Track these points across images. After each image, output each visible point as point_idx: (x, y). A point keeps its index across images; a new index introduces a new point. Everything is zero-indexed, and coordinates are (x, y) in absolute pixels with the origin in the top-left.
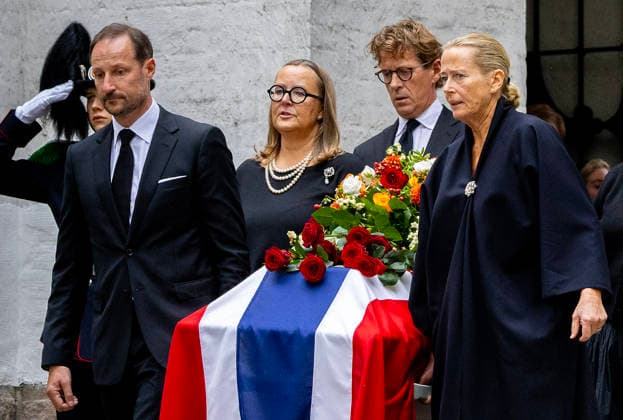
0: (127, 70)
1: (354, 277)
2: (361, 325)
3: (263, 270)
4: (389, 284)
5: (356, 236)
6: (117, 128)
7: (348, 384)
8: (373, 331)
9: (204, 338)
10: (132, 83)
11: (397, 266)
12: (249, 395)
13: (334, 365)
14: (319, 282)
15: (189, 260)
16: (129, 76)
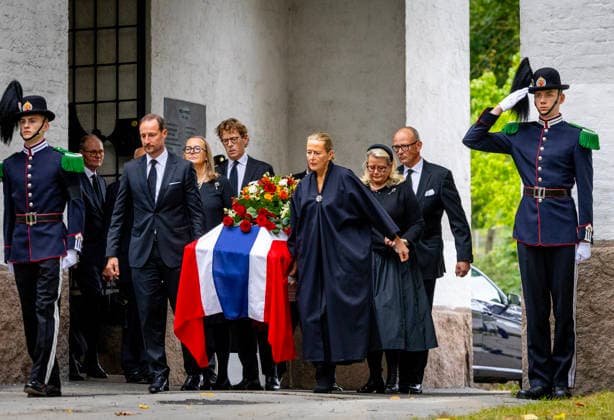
0: (156, 134)
1: (263, 231)
2: (270, 252)
3: (222, 225)
4: (276, 234)
5: (261, 212)
6: (149, 159)
7: (265, 275)
8: (274, 255)
9: (197, 253)
10: (158, 140)
11: (278, 226)
12: (217, 279)
13: (259, 269)
14: (249, 230)
15: (180, 217)
16: (157, 137)
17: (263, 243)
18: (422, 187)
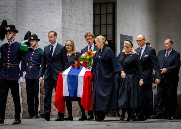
0: (53, 37)
1: (84, 68)
2: (85, 75)
3: (71, 67)
4: (89, 69)
5: (84, 62)
6: (51, 45)
7: (83, 82)
8: (86, 75)
9: (63, 76)
10: (53, 39)
11: (90, 66)
12: (69, 84)
13: (81, 80)
14: (79, 68)
16: (53, 38)
17: (83, 71)
18: (144, 54)
